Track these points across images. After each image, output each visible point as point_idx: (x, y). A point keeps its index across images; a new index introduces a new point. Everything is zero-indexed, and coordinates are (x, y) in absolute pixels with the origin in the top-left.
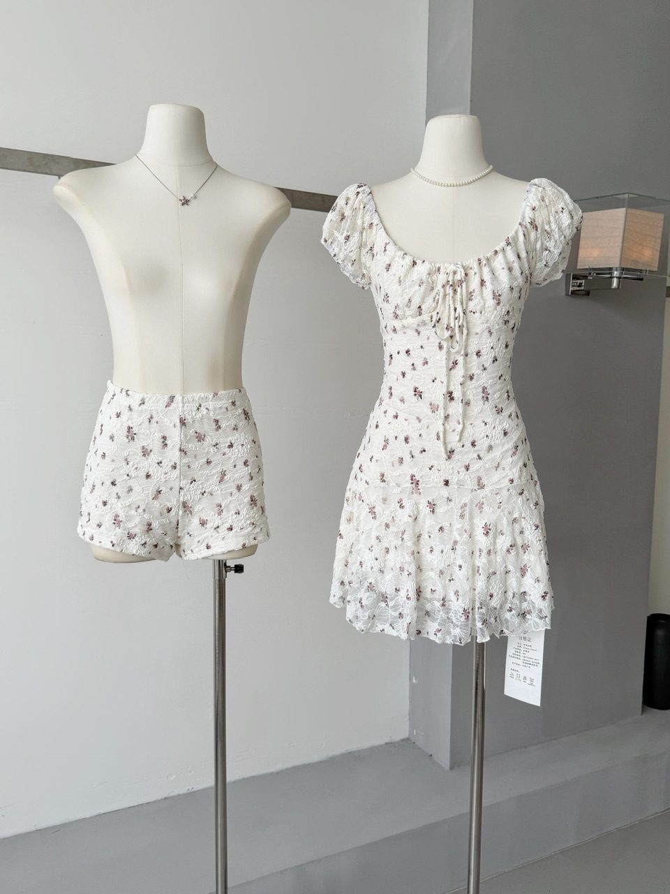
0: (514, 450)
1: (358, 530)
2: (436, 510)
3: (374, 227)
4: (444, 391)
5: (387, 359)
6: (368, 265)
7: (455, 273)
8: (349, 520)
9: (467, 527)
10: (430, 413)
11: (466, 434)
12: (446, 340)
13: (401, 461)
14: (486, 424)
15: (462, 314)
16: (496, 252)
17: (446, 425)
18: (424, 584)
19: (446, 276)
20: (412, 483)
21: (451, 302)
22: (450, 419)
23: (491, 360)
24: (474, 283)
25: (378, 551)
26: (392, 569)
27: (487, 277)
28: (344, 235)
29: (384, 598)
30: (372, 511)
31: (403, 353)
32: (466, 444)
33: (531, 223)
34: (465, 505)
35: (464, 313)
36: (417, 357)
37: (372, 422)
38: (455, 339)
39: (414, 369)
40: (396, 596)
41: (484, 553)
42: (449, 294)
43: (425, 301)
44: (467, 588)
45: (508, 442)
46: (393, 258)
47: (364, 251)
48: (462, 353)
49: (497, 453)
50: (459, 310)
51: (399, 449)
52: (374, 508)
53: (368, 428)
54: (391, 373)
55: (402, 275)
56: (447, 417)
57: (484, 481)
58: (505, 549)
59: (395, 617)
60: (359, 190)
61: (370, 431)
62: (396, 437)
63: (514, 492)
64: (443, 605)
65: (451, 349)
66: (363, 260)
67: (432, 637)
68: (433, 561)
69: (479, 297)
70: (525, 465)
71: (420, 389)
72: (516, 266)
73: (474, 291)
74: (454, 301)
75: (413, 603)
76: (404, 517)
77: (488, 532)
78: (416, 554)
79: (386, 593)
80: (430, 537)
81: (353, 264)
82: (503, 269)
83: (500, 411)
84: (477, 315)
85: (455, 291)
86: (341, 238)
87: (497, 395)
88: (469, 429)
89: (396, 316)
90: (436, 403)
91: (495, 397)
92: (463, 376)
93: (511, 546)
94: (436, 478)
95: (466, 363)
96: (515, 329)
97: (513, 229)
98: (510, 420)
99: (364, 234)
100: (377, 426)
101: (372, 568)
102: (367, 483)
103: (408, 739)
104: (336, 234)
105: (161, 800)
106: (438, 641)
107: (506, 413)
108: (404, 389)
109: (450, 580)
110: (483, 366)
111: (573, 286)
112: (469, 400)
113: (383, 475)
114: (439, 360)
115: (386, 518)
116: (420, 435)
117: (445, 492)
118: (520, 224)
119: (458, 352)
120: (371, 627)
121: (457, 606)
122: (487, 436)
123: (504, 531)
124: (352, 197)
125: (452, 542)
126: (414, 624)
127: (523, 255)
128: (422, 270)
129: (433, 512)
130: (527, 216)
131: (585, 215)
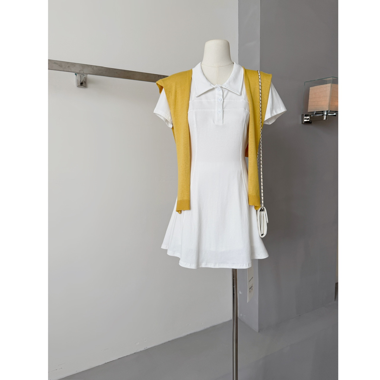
105: (133, 354)
111: (305, 119)
131: (311, 88)
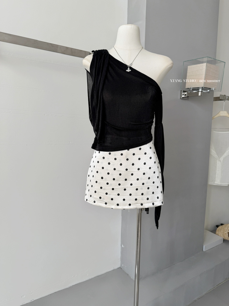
103: (120, 268)
111: (183, 95)
131: (189, 67)
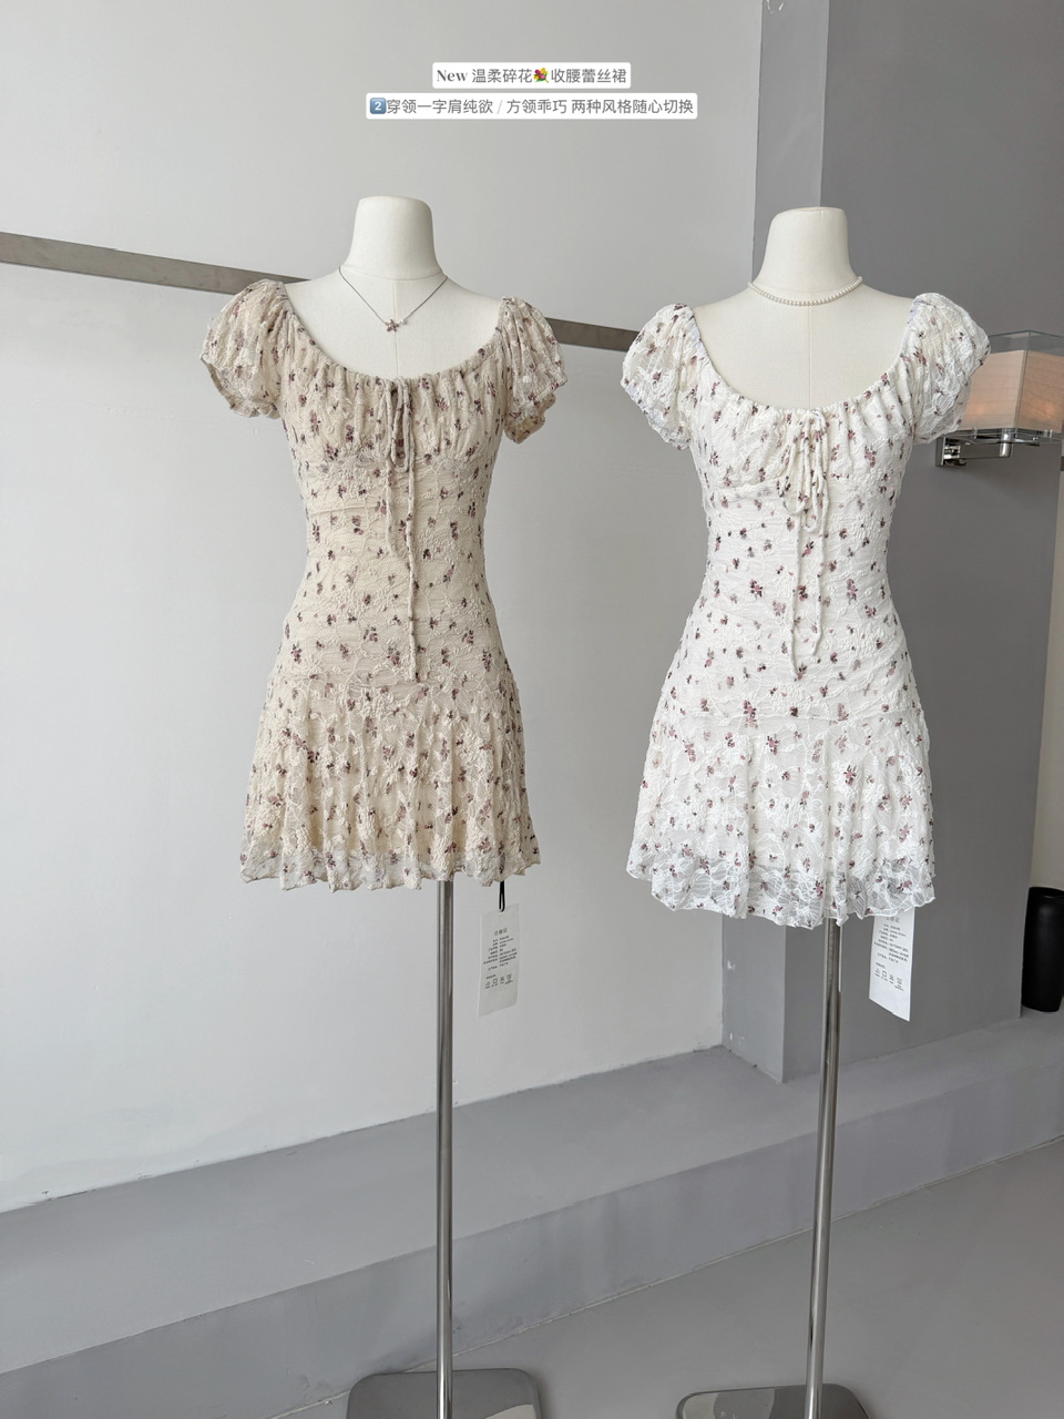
0: (890, 667)
1: (668, 776)
2: (779, 750)
3: (698, 362)
4: (794, 585)
5: (712, 543)
6: (688, 415)
7: (812, 422)
8: (656, 763)
9: (823, 774)
10: (773, 616)
11: (823, 644)
12: (800, 515)
13: (731, 681)
14: (852, 631)
15: (821, 479)
16: (869, 394)
17: (796, 632)
18: (759, 850)
19: (799, 426)
20: (746, 712)
21: (806, 462)
22: (801, 624)
23: (860, 542)
24: (839, 436)
25: (697, 803)
26: (716, 828)
27: (856, 427)
28: (653, 373)
29: (703, 863)
30: (689, 749)
31: (736, 534)
32: (822, 658)
33: (917, 355)
34: (821, 742)
35: (825, 477)
36: (756, 539)
37: (689, 630)
38: (810, 513)
39: (752, 555)
40: (720, 861)
41: (846, 810)
42: (803, 451)
43: (770, 461)
44: (821, 855)
45: (883, 657)
46: (724, 405)
47: (682, 395)
48: (821, 532)
49: (866, 672)
50: (818, 473)
51: (729, 665)
52: (692, 745)
53: (683, 638)
54: (719, 560)
55: (738, 426)
56: (797, 622)
57: (848, 710)
58: (875, 803)
59: (718, 888)
60: (678, 312)
61: (687, 642)
62: (725, 650)
63: (888, 722)
64: (786, 876)
65: (805, 528)
66: (681, 407)
67: (770, 917)
68: (774, 819)
69: (845, 456)
70: (905, 688)
71: (760, 584)
72: (896, 413)
73: (838, 446)
74: (810, 461)
75: (744, 868)
76: (733, 758)
77: (852, 779)
78: (750, 808)
79: (706, 858)
80: (770, 786)
81: (666, 413)
82: (879, 416)
83: (871, 613)
84: (842, 479)
85: (812, 447)
86: (649, 378)
87: (868, 591)
88: (828, 639)
89: (728, 483)
90: (782, 601)
91: (866, 594)
92: (822, 564)
93: (884, 798)
94: (781, 706)
95: (825, 546)
96: (894, 499)
97: (892, 363)
98: (886, 625)
99: (683, 371)
100: (697, 636)
101: (688, 826)
102: (683, 712)
103: (722, 1046)
104: (642, 372)
106: (777, 922)
107: (880, 616)
108: (737, 583)
109: (797, 846)
110: (850, 550)
112: (829, 598)
113: (705, 702)
114: (788, 542)
115: (707, 761)
116: (759, 647)
117: (792, 725)
118: (902, 356)
119: (814, 532)
120: (685, 903)
121: (806, 878)
122: (853, 648)
123: (874, 777)
124: (667, 321)
125: (801, 793)
126: (744, 898)
127: (906, 398)
128: (765, 418)
129: (775, 751)
130: (911, 344)
